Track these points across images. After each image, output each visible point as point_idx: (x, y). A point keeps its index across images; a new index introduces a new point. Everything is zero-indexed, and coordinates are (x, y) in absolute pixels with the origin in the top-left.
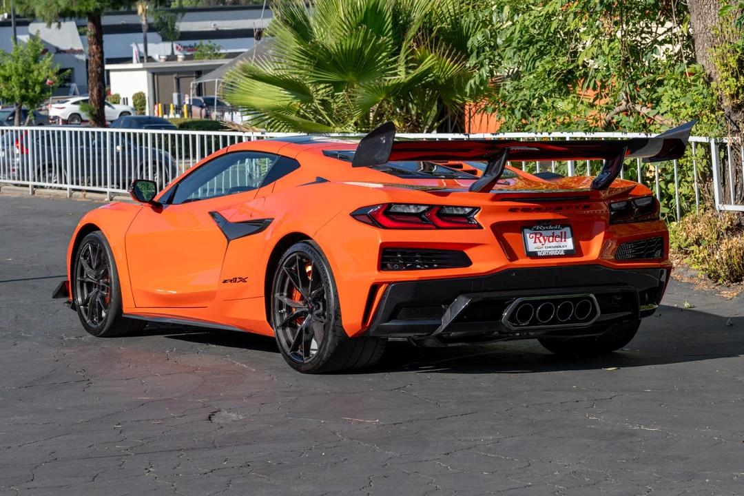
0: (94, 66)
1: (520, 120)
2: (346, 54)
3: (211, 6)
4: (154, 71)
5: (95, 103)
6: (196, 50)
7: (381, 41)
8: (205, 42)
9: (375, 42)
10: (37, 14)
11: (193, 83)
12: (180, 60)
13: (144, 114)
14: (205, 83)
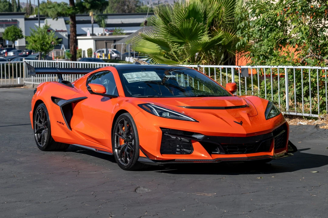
0: (72, 36)
1: (262, 60)
2: (185, 30)
3: (120, 13)
4: (96, 39)
5: (72, 52)
6: (113, 31)
7: (200, 25)
8: (117, 28)
9: (197, 26)
10: (49, 15)
11: (113, 45)
12: (107, 35)
13: (92, 57)
14: (117, 45)
